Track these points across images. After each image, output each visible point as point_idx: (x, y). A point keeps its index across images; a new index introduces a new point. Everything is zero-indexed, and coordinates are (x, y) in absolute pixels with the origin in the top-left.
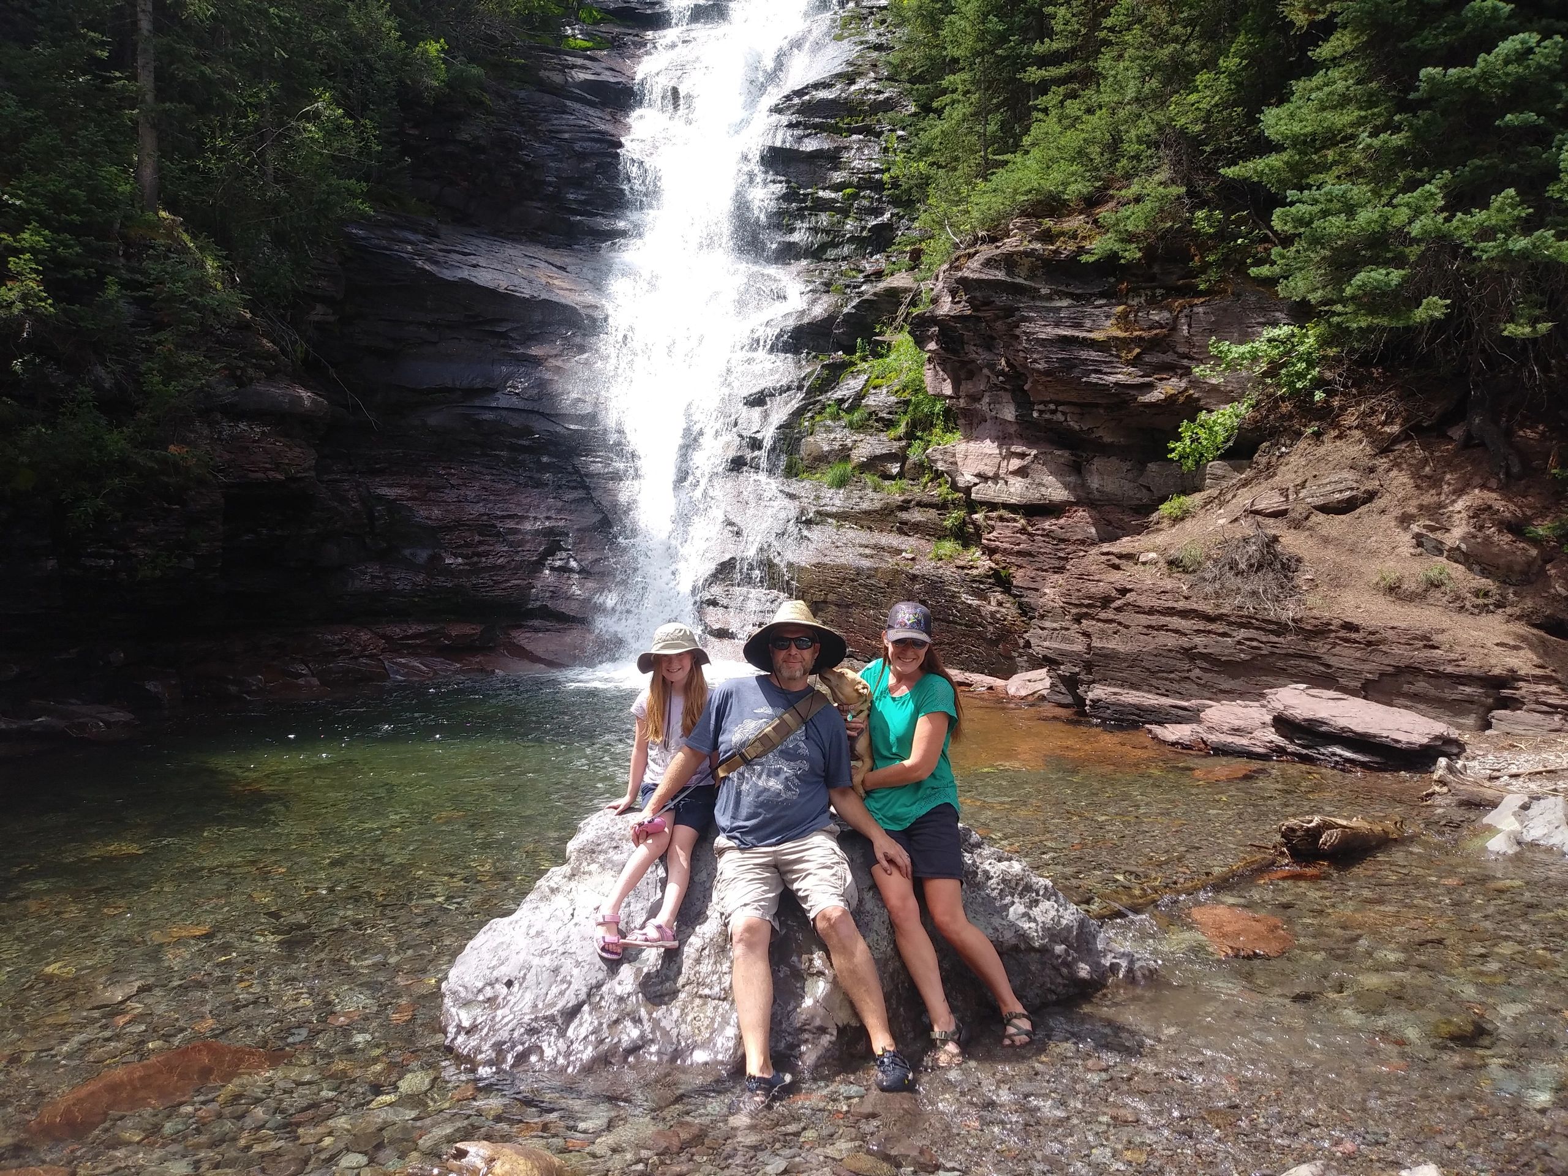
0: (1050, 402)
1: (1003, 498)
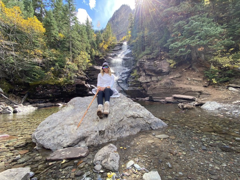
1: (144, 82)
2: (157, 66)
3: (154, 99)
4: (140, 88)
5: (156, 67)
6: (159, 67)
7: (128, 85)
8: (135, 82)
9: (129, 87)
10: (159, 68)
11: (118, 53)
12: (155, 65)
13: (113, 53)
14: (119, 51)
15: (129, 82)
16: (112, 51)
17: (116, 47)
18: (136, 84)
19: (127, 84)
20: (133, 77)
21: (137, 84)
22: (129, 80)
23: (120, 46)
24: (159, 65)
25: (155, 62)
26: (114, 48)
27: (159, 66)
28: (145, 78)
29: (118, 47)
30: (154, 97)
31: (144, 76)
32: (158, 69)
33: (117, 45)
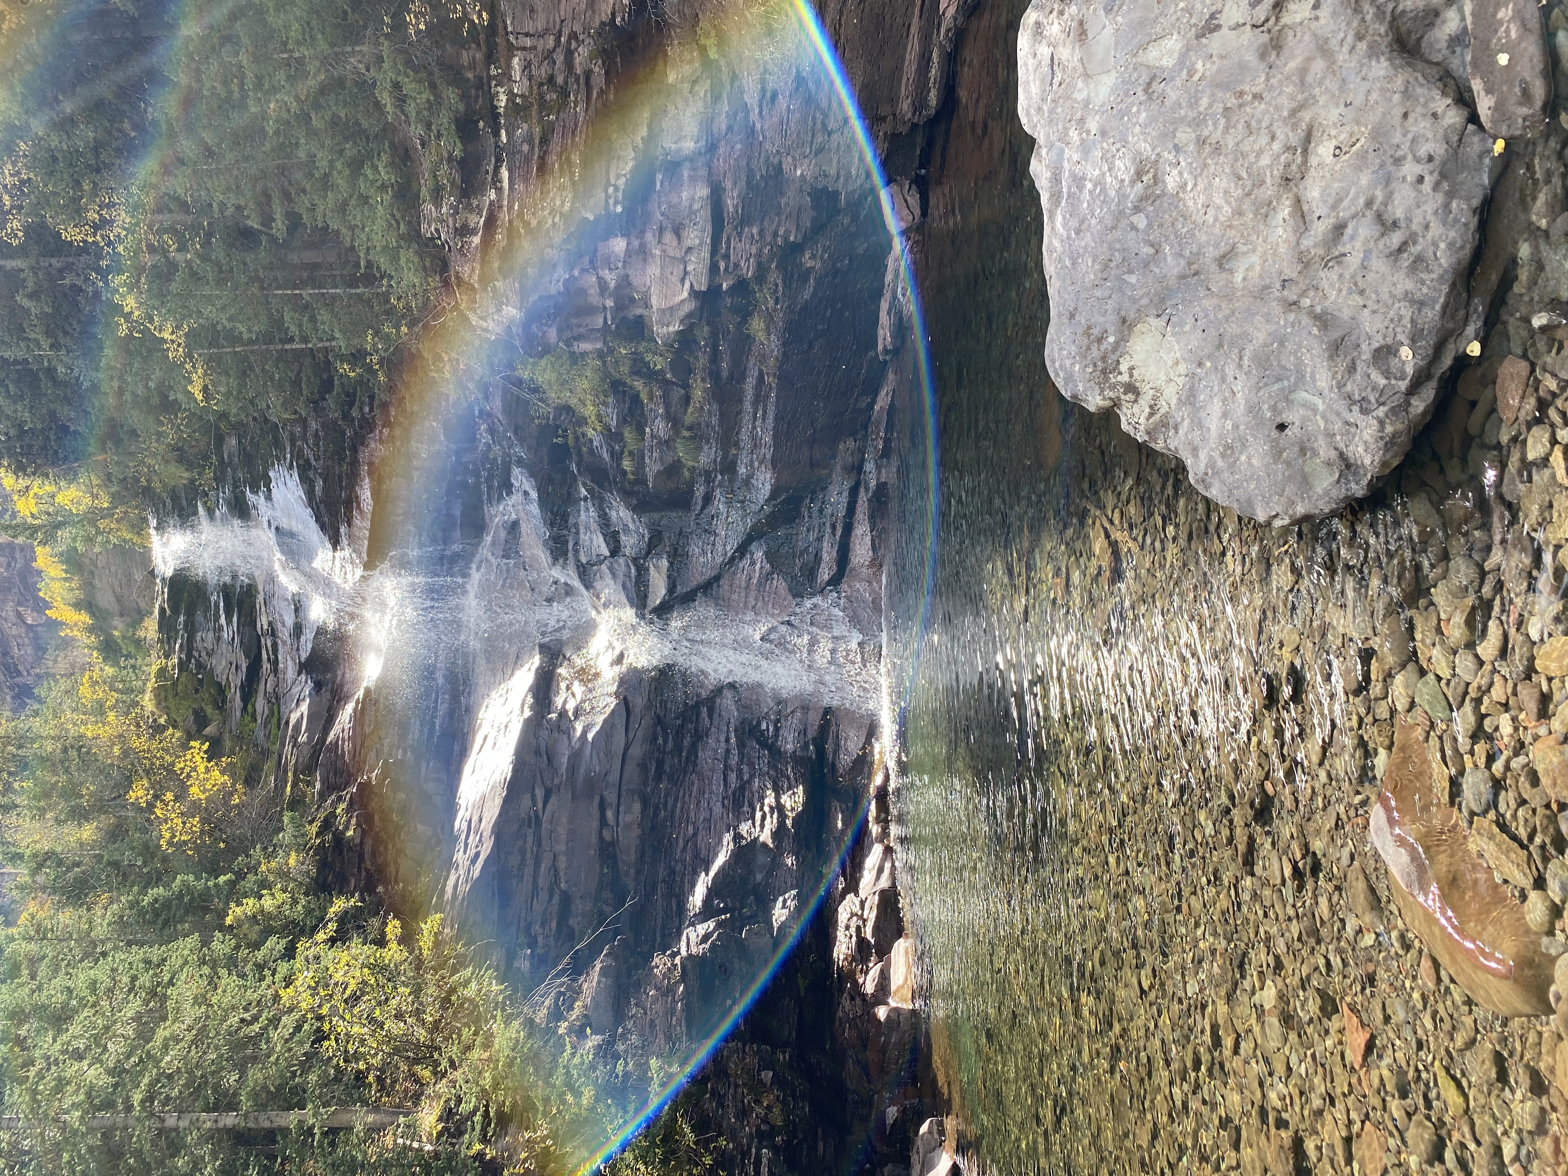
0: (606, 192)
1: (706, 254)
2: (551, 79)
3: (920, 103)
4: (769, 319)
5: (564, 93)
6: (569, 54)
7: (708, 477)
8: (677, 393)
9: (729, 467)
10: (580, 59)
11: (284, 634)
12: (543, 105)
13: (276, 700)
14: (263, 622)
15: (673, 469)
16: (260, 704)
17: (200, 666)
18: (714, 375)
19: (700, 491)
20: (623, 421)
21: (715, 357)
22: (652, 468)
23: (199, 617)
24: (548, 56)
25: (502, 101)
26: (221, 690)
27: (559, 58)
28: (669, 238)
29: (205, 638)
30: (905, 106)
31: (643, 253)
32: (588, 74)
33: (189, 648)
